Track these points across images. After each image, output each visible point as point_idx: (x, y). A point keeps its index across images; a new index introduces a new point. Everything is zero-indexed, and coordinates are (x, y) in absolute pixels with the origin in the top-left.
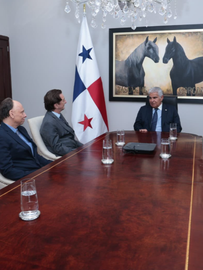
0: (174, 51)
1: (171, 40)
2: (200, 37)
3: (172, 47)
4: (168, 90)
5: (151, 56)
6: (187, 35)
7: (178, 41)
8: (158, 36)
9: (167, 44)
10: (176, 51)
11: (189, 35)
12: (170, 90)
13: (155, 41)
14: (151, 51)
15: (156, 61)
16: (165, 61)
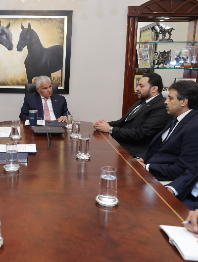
0: (29, 38)
1: (26, 26)
2: (55, 24)
3: (27, 34)
4: (22, 80)
5: (4, 43)
6: (42, 21)
7: (32, 27)
8: (12, 22)
9: (21, 30)
10: (30, 39)
11: (44, 22)
12: (25, 80)
13: (8, 26)
14: (4, 37)
15: (10, 48)
16: (19, 49)
